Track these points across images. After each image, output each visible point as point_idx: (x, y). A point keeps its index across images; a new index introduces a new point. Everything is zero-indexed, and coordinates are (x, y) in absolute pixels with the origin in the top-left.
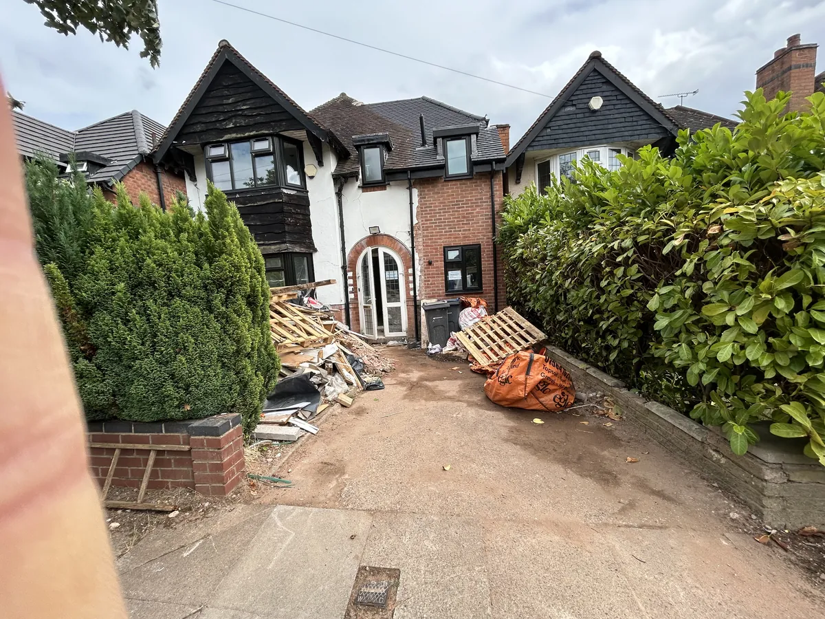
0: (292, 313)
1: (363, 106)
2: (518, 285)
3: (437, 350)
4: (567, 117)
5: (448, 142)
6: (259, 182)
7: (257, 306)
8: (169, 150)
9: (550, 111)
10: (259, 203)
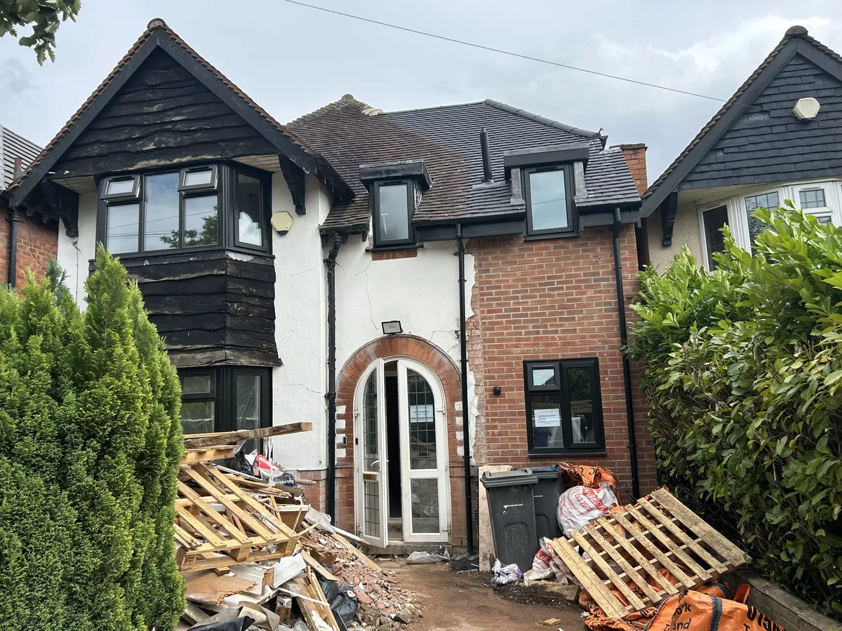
0: (222, 486)
1: (382, 115)
2: (679, 443)
3: (512, 577)
4: (754, 132)
5: (531, 176)
6: (188, 240)
7: (154, 476)
8: (39, 185)
9: (719, 122)
10: (183, 277)
